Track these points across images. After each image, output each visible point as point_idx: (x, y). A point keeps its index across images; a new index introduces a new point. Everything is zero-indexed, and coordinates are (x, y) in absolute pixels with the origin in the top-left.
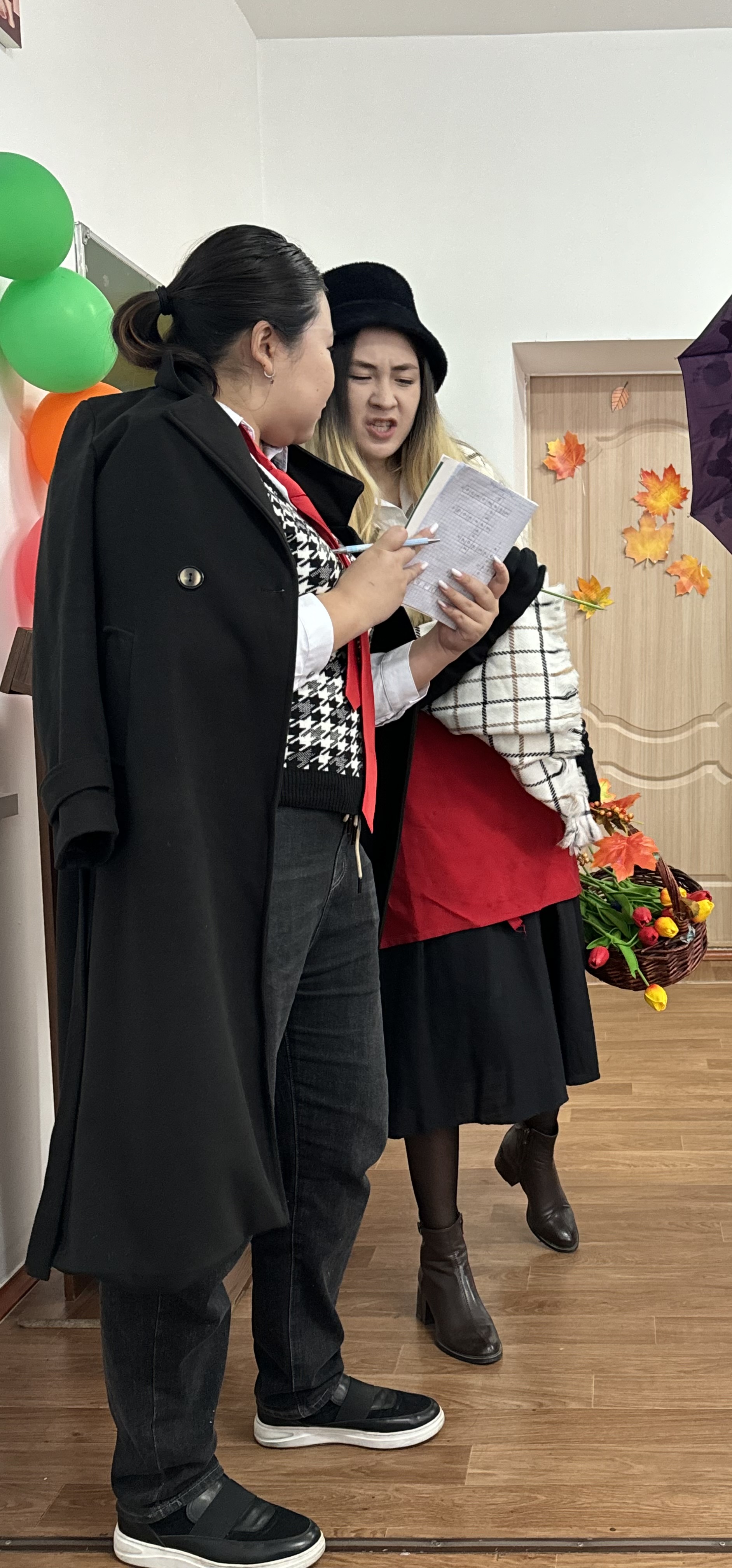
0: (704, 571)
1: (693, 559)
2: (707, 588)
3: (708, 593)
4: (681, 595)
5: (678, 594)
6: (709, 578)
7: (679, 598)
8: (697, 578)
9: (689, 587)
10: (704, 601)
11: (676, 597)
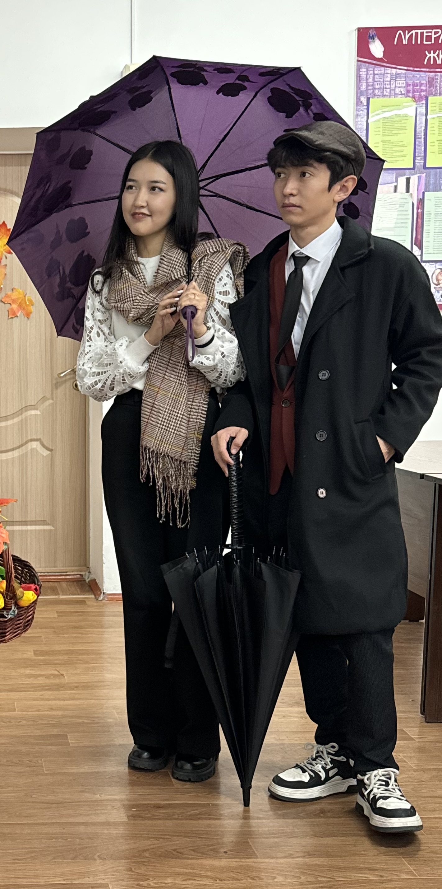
0: (28, 300)
1: (21, 291)
2: (31, 313)
3: (32, 316)
4: (12, 318)
5: (10, 317)
6: (32, 305)
7: (11, 320)
8: (24, 305)
9: (18, 311)
10: (29, 322)
11: (8, 319)
